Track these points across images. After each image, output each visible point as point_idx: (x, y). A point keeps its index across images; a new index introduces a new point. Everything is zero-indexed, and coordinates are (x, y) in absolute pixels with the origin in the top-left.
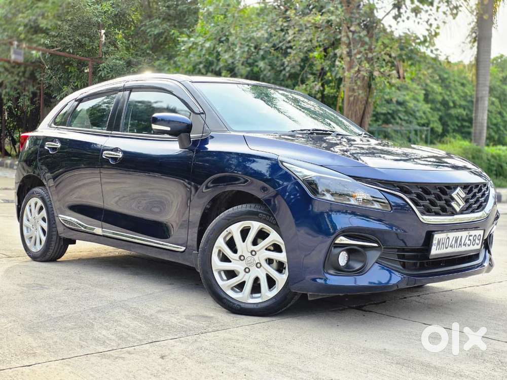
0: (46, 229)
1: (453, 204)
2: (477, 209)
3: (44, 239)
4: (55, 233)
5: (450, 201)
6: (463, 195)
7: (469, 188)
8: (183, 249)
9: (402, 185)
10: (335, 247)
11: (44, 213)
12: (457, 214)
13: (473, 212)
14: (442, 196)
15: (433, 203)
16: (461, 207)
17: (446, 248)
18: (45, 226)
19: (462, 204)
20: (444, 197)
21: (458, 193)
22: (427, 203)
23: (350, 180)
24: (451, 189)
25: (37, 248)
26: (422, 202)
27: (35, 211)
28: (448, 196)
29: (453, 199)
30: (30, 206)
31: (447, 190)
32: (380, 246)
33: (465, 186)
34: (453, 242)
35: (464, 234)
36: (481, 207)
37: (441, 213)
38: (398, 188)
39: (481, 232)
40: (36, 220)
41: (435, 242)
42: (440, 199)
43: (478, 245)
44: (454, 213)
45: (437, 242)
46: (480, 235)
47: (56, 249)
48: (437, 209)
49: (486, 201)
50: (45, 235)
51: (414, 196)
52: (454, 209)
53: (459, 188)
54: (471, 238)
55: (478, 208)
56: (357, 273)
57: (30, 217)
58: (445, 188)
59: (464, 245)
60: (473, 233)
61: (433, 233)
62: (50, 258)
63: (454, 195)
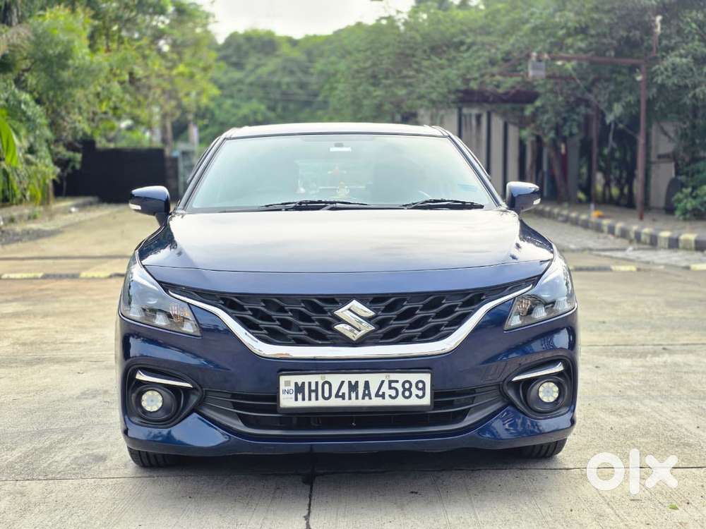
24: (337, 303)
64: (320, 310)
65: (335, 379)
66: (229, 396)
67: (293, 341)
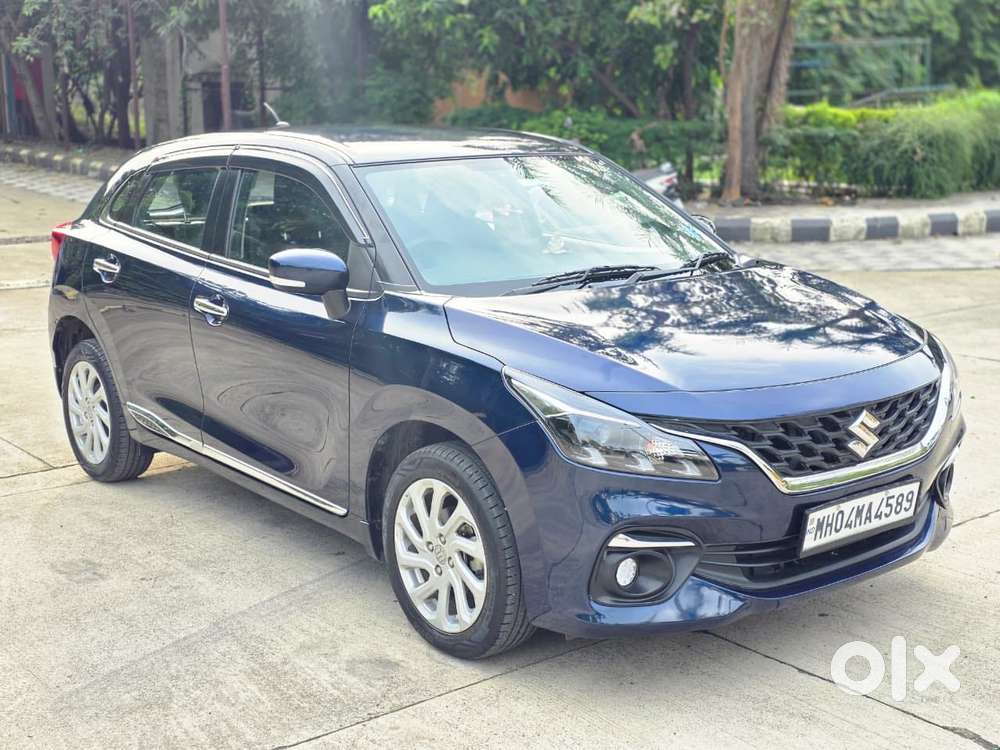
0: (109, 425)
1: (852, 445)
2: (908, 440)
3: (106, 441)
4: (124, 433)
5: (846, 441)
6: (874, 424)
7: (889, 405)
8: (342, 511)
9: (742, 425)
10: (609, 553)
11: (102, 393)
12: (861, 461)
13: (898, 448)
14: (828, 434)
15: (807, 451)
16: (869, 448)
17: (837, 531)
18: (106, 417)
19: (873, 440)
20: (831, 435)
21: (862, 423)
22: (795, 453)
23: (636, 422)
24: (849, 416)
25: (97, 457)
26: (783, 453)
27: (87, 386)
28: (843, 432)
29: (852, 436)
30: (77, 376)
31: (838, 420)
32: (698, 545)
33: (878, 404)
34: (853, 517)
35: (876, 499)
36: (916, 434)
37: (825, 465)
38: (735, 433)
39: (915, 487)
40: (91, 405)
41: (811, 526)
42: (823, 440)
43: (906, 510)
44: (855, 460)
45: (815, 525)
46: (912, 492)
47: (130, 461)
48: (817, 460)
49: (929, 419)
50: (108, 435)
51: (767, 445)
52: (853, 453)
53: (865, 412)
54: (893, 502)
55: (910, 437)
56: (651, 600)
57: (79, 398)
58: (832, 416)
59: (876, 517)
60: (895, 491)
61: (807, 512)
62: (124, 475)
63: (855, 428)
64: (835, 427)
65: (848, 507)
66: (732, 548)
67: (810, 470)
